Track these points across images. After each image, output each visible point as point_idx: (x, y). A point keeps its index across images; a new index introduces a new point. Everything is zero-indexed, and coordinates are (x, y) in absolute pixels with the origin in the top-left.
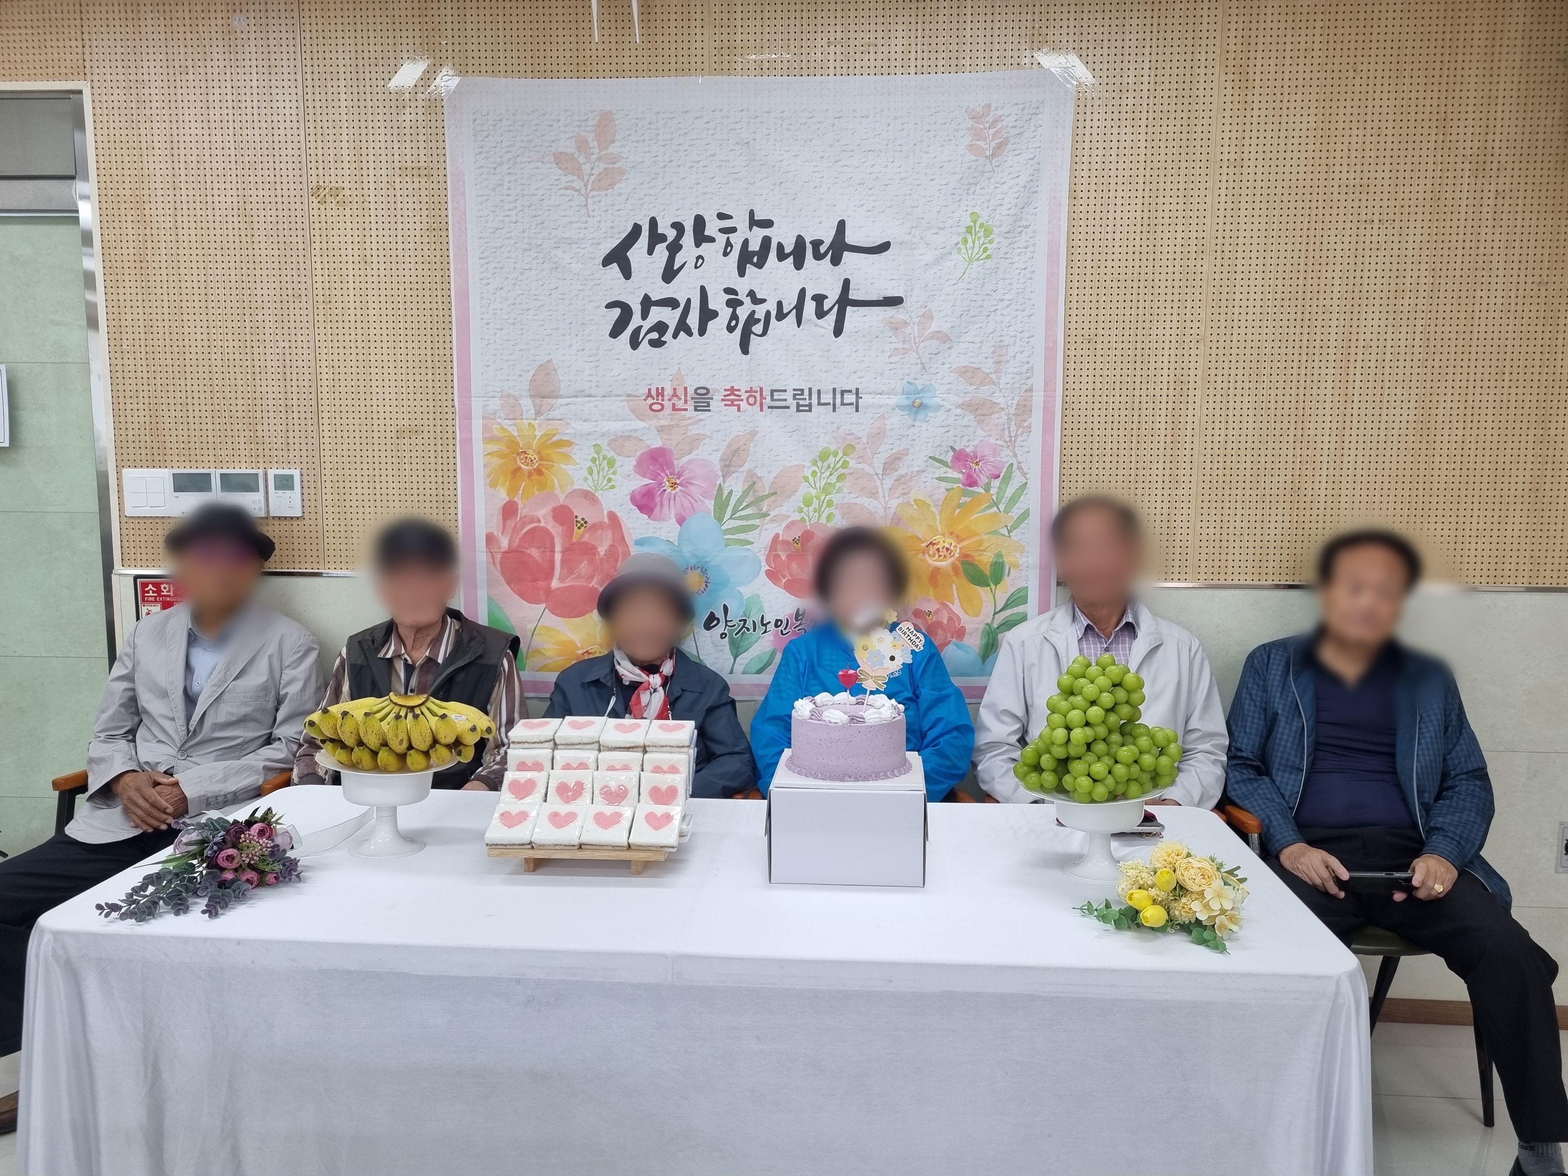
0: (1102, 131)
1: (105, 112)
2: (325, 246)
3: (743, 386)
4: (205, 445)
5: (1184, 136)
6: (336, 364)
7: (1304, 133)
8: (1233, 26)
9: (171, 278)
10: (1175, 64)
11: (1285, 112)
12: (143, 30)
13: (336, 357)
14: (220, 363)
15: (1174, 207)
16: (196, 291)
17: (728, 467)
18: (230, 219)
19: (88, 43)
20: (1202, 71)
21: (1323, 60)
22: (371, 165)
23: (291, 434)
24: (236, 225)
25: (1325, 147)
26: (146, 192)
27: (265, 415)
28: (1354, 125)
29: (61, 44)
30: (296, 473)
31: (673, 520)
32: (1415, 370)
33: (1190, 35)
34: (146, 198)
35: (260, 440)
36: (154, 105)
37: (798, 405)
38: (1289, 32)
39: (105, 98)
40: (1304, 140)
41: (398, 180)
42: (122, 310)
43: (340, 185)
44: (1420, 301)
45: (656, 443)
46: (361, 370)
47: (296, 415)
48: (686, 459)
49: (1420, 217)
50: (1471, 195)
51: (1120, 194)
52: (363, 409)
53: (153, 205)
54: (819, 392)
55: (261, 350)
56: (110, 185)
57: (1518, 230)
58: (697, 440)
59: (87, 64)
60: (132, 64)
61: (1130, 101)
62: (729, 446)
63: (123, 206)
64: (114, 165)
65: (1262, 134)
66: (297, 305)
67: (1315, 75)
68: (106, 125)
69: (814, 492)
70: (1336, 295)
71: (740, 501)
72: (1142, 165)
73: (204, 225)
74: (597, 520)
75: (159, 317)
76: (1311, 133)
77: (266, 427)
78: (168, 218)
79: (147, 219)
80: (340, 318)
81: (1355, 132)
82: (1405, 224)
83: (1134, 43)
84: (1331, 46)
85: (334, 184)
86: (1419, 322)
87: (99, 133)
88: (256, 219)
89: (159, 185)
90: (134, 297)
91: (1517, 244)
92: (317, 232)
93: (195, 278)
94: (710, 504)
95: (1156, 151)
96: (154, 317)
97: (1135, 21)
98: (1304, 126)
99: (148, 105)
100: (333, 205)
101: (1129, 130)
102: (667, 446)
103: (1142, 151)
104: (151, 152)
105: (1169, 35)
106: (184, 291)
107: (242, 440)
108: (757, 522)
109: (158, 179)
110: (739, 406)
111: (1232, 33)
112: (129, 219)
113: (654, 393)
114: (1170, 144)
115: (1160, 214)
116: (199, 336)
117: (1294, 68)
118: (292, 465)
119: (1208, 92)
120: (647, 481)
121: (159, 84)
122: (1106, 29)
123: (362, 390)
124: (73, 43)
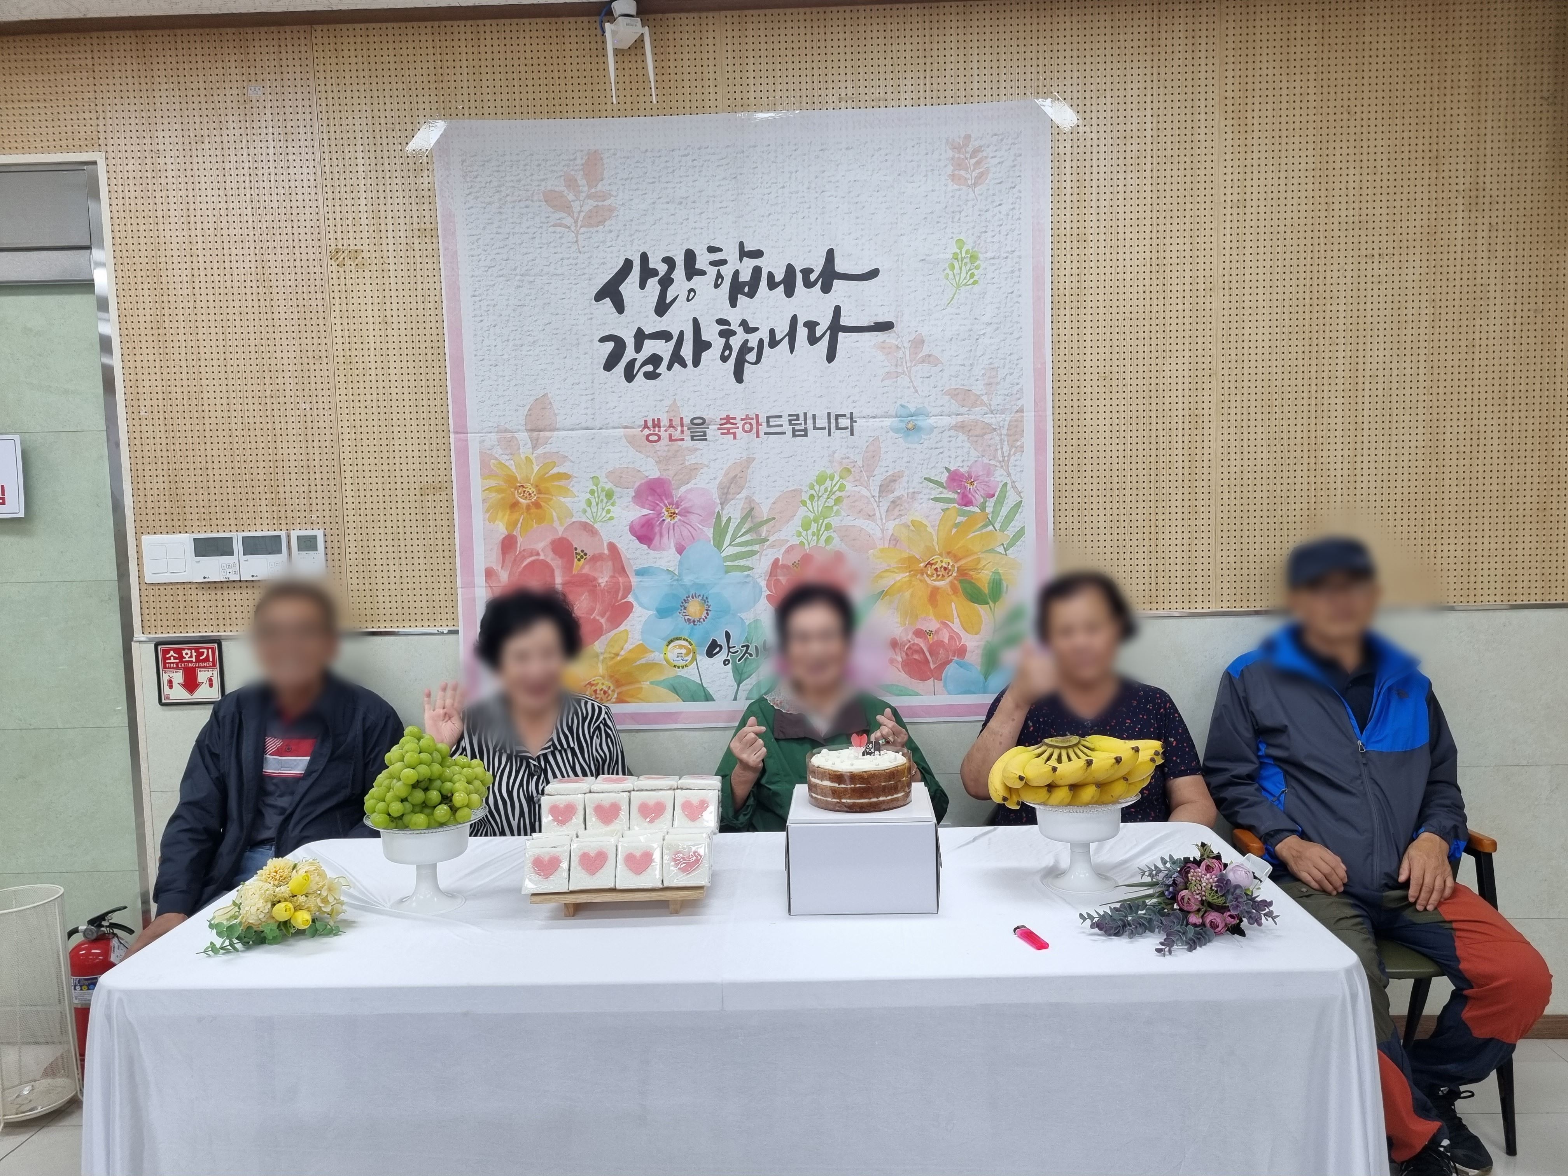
0: (1108, 176)
1: (120, 182)
2: (344, 307)
3: (738, 414)
4: (225, 509)
5: (1188, 179)
6: (358, 424)
7: (1303, 174)
8: (1230, 74)
9: (190, 344)
10: (1176, 111)
11: (1283, 154)
12: (158, 100)
13: (358, 417)
14: (239, 427)
15: (1181, 247)
16: (215, 356)
17: (726, 495)
18: (248, 284)
19: (102, 115)
20: (1203, 117)
21: (1318, 104)
22: (390, 228)
23: (313, 495)
24: (255, 290)
25: (1324, 186)
26: (163, 260)
27: (287, 477)
28: (1351, 165)
29: (74, 116)
30: (320, 534)
31: (673, 550)
32: (1421, 398)
33: (1189, 83)
34: (163, 266)
35: (282, 502)
36: (170, 174)
37: (794, 431)
38: (1284, 78)
39: (119, 168)
40: (1303, 180)
42: (140, 377)
43: (359, 247)
44: (1422, 331)
45: (653, 472)
46: (383, 429)
47: (318, 476)
48: (683, 489)
49: (1418, 250)
50: (1466, 228)
51: (1128, 236)
52: (385, 467)
53: (170, 272)
54: (814, 416)
55: (282, 412)
56: (125, 254)
57: (1513, 260)
58: (694, 469)
59: (101, 136)
60: (147, 135)
61: (1135, 147)
62: (726, 474)
63: (139, 274)
64: (130, 234)
65: (1263, 175)
66: (317, 367)
67: (1311, 118)
68: (121, 195)
69: (812, 516)
70: (1341, 327)
71: (738, 527)
72: (1148, 208)
73: (222, 291)
74: (597, 552)
75: (178, 383)
76: (1310, 174)
77: (287, 488)
78: (185, 285)
79: (164, 286)
80: (361, 378)
81: (1351, 171)
82: (1404, 258)
83: (1135, 92)
84: (1325, 90)
85: (352, 247)
86: (1422, 351)
87: (114, 203)
88: (274, 284)
89: (175, 253)
90: (151, 364)
91: (1512, 274)
92: (337, 295)
93: (213, 343)
94: (709, 532)
95: (1161, 194)
96: (172, 382)
97: (1135, 72)
98: (1303, 167)
99: (163, 174)
100: (352, 268)
101: (1135, 175)
102: (665, 475)
103: (1148, 194)
104: (167, 220)
105: (1169, 84)
106: (202, 356)
107: (264, 502)
108: (756, 547)
109: (175, 246)
110: (734, 434)
111: (1230, 81)
112: (146, 286)
113: (650, 424)
114: (1175, 187)
115: (1168, 254)
116: (218, 402)
117: (1291, 112)
118: (315, 526)
119: (1209, 137)
120: (646, 511)
121: (174, 153)
122: (1108, 80)
123: (384, 448)
124: (87, 115)
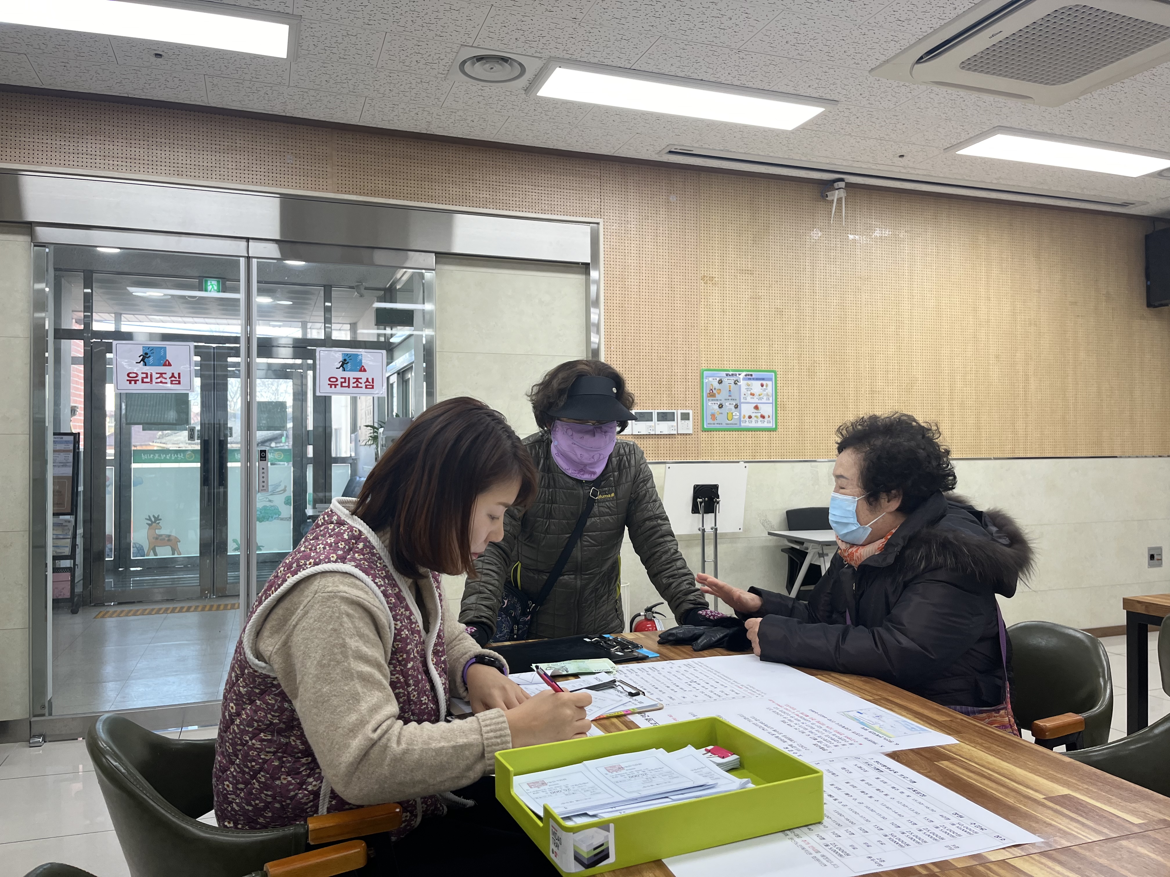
1: (609, 234)
2: (706, 304)
4: (647, 398)
6: (709, 359)
13: (709, 356)
14: (656, 358)
16: (647, 322)
18: (664, 289)
19: (603, 201)
22: (728, 268)
23: (687, 393)
24: (667, 292)
26: (626, 273)
27: (676, 383)
29: (590, 200)
30: (691, 412)
34: (626, 277)
35: (673, 395)
36: (632, 232)
39: (609, 227)
41: (739, 275)
42: (612, 330)
43: (714, 276)
46: (720, 363)
47: (690, 384)
53: (629, 280)
55: (676, 352)
56: (609, 269)
59: (602, 210)
60: (623, 212)
63: (615, 279)
64: (612, 260)
66: (693, 331)
68: (609, 240)
73: (653, 291)
75: (629, 334)
77: (676, 389)
78: (636, 287)
79: (626, 286)
80: (712, 337)
85: (711, 275)
87: (606, 243)
88: (676, 289)
89: (632, 271)
90: (618, 324)
92: (703, 297)
93: (647, 316)
96: (627, 334)
99: (629, 232)
100: (711, 285)
104: (629, 255)
106: (641, 322)
107: (665, 396)
109: (632, 268)
112: (618, 286)
116: (647, 345)
118: (687, 408)
121: (635, 223)
124: (596, 200)
